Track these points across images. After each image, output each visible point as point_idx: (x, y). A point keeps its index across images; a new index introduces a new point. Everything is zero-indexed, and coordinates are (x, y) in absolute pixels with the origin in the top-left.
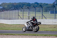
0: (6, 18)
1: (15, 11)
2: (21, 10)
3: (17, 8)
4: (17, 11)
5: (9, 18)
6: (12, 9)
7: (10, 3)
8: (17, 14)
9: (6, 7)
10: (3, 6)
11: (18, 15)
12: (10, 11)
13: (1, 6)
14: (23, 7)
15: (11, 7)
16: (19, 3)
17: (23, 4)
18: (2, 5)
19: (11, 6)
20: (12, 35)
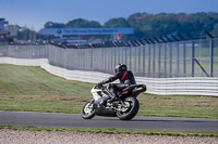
0: (146, 71)
1: (181, 45)
2: (206, 42)
3: (189, 35)
4: (189, 45)
5: (157, 71)
6: (170, 36)
7: (165, 14)
8: (189, 58)
9: (147, 28)
10: (137, 25)
11: (194, 60)
12: (163, 44)
13: (129, 26)
14: (212, 28)
15: (168, 28)
16: (198, 14)
17: (212, 19)
18: (133, 20)
19: (166, 26)
20: (170, 135)
